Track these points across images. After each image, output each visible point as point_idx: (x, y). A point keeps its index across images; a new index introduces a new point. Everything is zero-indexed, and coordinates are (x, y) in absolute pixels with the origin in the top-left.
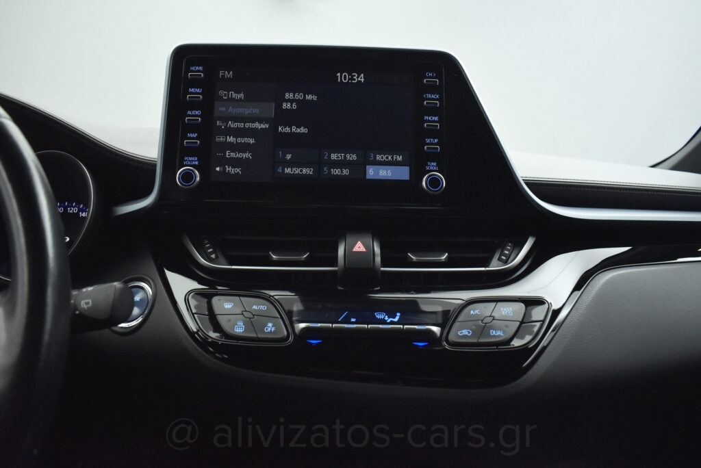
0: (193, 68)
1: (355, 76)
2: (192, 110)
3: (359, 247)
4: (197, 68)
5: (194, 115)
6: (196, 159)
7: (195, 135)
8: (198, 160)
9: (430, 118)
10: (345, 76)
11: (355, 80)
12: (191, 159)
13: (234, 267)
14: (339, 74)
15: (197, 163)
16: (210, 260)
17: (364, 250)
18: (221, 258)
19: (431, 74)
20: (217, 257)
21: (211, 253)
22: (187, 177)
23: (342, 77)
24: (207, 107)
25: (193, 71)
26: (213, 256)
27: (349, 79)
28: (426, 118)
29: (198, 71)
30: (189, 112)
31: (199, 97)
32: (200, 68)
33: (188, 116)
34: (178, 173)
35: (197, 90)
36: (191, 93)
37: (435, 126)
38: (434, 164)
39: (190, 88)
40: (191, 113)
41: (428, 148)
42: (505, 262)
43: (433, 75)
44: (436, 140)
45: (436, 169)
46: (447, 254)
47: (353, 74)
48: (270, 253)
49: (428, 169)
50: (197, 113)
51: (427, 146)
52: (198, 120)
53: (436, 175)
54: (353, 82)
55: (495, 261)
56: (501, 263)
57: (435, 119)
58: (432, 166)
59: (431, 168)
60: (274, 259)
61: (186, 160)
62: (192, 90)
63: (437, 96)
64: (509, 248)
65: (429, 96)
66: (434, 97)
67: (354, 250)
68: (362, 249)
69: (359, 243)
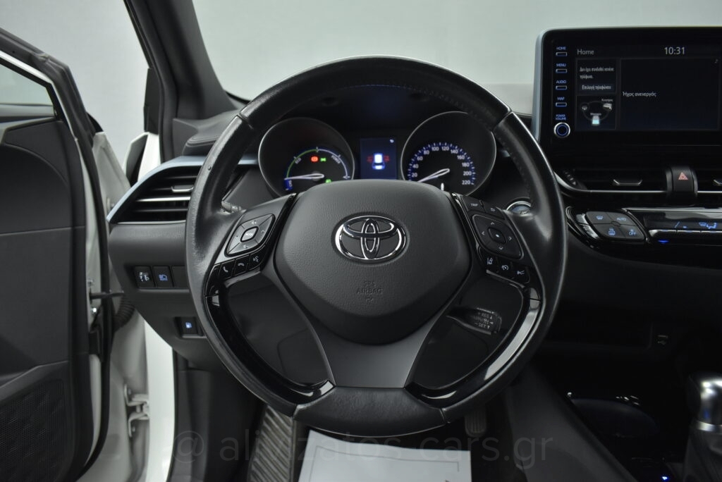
0: (558, 48)
2: (559, 80)
3: (683, 177)
4: (561, 48)
5: (561, 85)
6: (564, 115)
7: (563, 99)
8: (566, 116)
11: (678, 52)
12: (560, 116)
13: (591, 191)
14: (666, 48)
15: (565, 119)
16: (572, 185)
18: (581, 185)
20: (577, 184)
21: (573, 181)
22: (562, 129)
23: (669, 50)
24: (571, 77)
25: (559, 51)
26: (574, 183)
27: (674, 52)
29: (563, 51)
30: (558, 82)
31: (565, 71)
32: (564, 48)
33: (558, 84)
34: (555, 129)
35: (563, 65)
36: (559, 67)
39: (557, 64)
40: (560, 82)
47: (677, 48)
48: (614, 180)
50: (563, 82)
52: (565, 88)
54: (677, 54)
60: (618, 185)
61: (557, 117)
62: (559, 65)
67: (679, 179)
68: (685, 178)
69: (682, 174)
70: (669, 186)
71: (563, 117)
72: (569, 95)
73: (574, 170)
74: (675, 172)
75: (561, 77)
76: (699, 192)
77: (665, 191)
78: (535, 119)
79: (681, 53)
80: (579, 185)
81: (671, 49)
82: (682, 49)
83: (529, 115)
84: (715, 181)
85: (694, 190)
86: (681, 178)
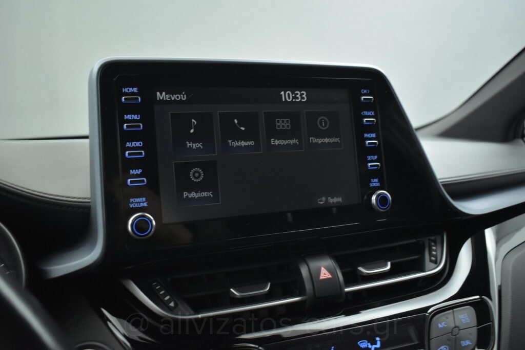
0: (126, 90)
1: (297, 94)
2: (131, 141)
3: (325, 274)
4: (131, 90)
5: (134, 149)
6: (144, 199)
7: (139, 172)
8: (146, 201)
9: (369, 135)
11: (298, 98)
12: (138, 200)
13: (200, 316)
14: (282, 93)
15: (145, 204)
16: (170, 310)
17: (330, 276)
18: (183, 306)
19: (365, 91)
20: (176, 305)
21: (169, 301)
22: (141, 225)
23: (286, 96)
24: (150, 136)
25: (126, 94)
26: (172, 304)
27: (293, 98)
28: (366, 135)
29: (133, 94)
30: (128, 144)
31: (139, 126)
32: (135, 90)
33: (129, 149)
34: (130, 222)
35: (135, 117)
36: (128, 121)
37: (375, 143)
38: (376, 180)
39: (125, 116)
40: (132, 145)
41: (371, 166)
42: (436, 263)
43: (367, 92)
44: (376, 157)
45: (378, 185)
46: (389, 263)
47: (296, 92)
48: (232, 290)
49: (371, 185)
50: (138, 144)
51: (370, 164)
52: (141, 154)
53: (384, 194)
54: (297, 100)
55: (428, 264)
56: (433, 265)
57: (373, 135)
58: (375, 182)
59: (375, 185)
60: (237, 297)
61: (132, 203)
62: (129, 117)
63: (373, 113)
64: (434, 248)
65: (366, 113)
66: (369, 113)
67: (321, 278)
68: (328, 276)
69: (323, 268)
70: (308, 286)
71: (142, 202)
73: (169, 279)
74: (314, 264)
75: (132, 136)
76: (347, 290)
77: (305, 297)
78: (95, 209)
79: (303, 100)
80: (180, 306)
81: (289, 94)
82: (303, 94)
83: (85, 199)
84: (361, 269)
85: (341, 290)
86: (322, 277)
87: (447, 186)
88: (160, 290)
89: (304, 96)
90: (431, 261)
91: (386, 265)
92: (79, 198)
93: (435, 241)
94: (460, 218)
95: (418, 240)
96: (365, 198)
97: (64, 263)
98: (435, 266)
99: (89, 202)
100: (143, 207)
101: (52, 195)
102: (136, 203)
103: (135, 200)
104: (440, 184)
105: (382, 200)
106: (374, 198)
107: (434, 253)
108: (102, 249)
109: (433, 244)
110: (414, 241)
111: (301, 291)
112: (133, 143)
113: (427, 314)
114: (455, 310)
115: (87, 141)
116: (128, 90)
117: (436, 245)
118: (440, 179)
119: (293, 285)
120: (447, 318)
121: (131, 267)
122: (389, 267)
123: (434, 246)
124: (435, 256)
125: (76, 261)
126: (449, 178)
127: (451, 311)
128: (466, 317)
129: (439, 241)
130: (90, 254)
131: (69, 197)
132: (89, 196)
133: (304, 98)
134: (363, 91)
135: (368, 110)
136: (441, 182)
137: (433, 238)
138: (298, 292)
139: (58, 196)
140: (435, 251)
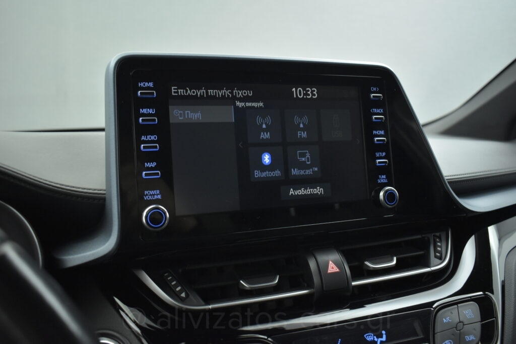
0: (142, 84)
1: (309, 91)
2: (146, 135)
3: (333, 268)
4: (147, 84)
5: (149, 143)
6: (158, 192)
7: (153, 165)
8: (161, 193)
9: (377, 132)
10: (300, 91)
11: (309, 95)
12: (152, 192)
13: (210, 307)
14: (294, 89)
15: (159, 197)
16: (182, 300)
17: (338, 270)
18: (194, 297)
19: (375, 89)
20: (187, 295)
21: (181, 292)
22: (155, 217)
24: (165, 130)
25: (142, 88)
26: (183, 295)
27: (304, 94)
28: (374, 132)
29: (148, 88)
30: (143, 138)
31: (155, 120)
32: (151, 84)
33: (145, 142)
34: (145, 214)
35: (151, 111)
36: (143, 115)
37: (384, 140)
38: (384, 177)
39: (141, 110)
40: (147, 138)
41: (379, 162)
42: (441, 259)
43: (377, 89)
44: (384, 154)
45: (385, 181)
46: (395, 258)
47: (307, 89)
48: (241, 281)
49: (379, 182)
50: (153, 138)
51: (378, 161)
52: (156, 147)
53: (391, 190)
54: (308, 97)
55: (433, 259)
56: (438, 261)
57: (382, 132)
58: (383, 179)
59: (382, 181)
60: (247, 289)
61: (147, 195)
62: (144, 111)
63: (382, 111)
64: (439, 244)
65: (375, 110)
66: (378, 111)
67: (329, 272)
68: (336, 270)
69: (330, 262)
70: (316, 279)
71: (156, 194)
72: (163, 159)
73: (180, 271)
74: (322, 258)
75: (147, 129)
76: (354, 283)
77: (312, 290)
78: (111, 200)
79: (313, 97)
80: (191, 296)
81: (300, 90)
82: (314, 91)
83: (101, 190)
84: (367, 263)
85: (349, 284)
86: (330, 270)
87: (453, 183)
88: (172, 281)
89: (315, 93)
90: (436, 257)
91: (392, 260)
92: (95, 190)
93: (440, 238)
94: (465, 215)
95: (423, 236)
96: (373, 194)
97: (80, 253)
98: (439, 261)
99: (104, 194)
100: (158, 199)
101: (68, 186)
102: (150, 195)
103: (149, 193)
104: (446, 181)
105: (390, 196)
106: (382, 194)
107: (439, 249)
108: (117, 240)
109: (438, 240)
110: (419, 237)
111: (309, 284)
112: (148, 137)
113: (432, 309)
114: (459, 305)
115: (103, 134)
116: (144, 85)
117: (441, 242)
118: (446, 176)
119: (300, 278)
120: (452, 313)
121: (143, 258)
122: (394, 262)
123: (439, 242)
124: (440, 252)
125: (91, 251)
126: (455, 176)
127: (456, 306)
128: (470, 312)
129: (443, 238)
130: (105, 244)
131: (84, 189)
132: (104, 188)
133: (315, 95)
134: (373, 89)
135: (378, 108)
136: (447, 180)
137: (438, 234)
138: (306, 285)
139: (74, 187)
140: (440, 247)
